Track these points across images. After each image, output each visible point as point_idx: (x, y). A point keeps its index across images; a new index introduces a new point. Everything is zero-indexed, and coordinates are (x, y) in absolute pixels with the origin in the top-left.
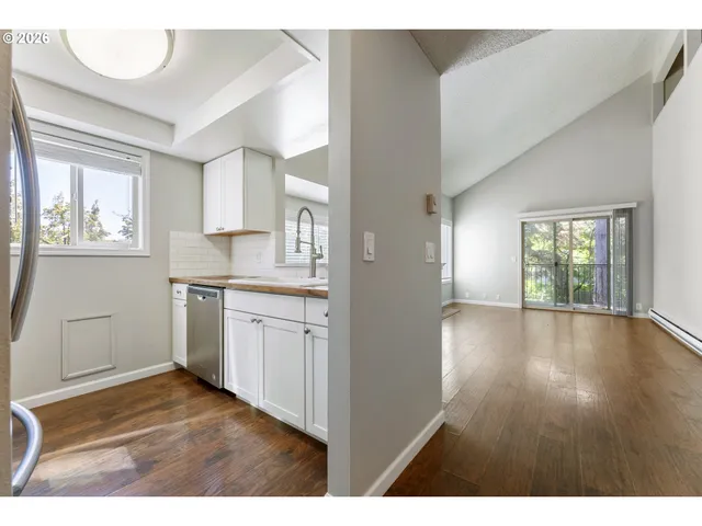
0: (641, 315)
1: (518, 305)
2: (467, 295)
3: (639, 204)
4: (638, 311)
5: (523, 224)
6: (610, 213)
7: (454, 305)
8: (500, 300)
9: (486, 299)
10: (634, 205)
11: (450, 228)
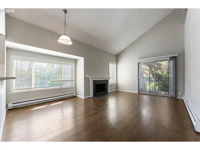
0: (180, 98)
1: (137, 92)
2: (121, 88)
3: (179, 55)
4: (179, 96)
5: (139, 63)
6: (168, 59)
7: (117, 91)
8: (131, 90)
9: (127, 90)
10: (177, 55)
11: (115, 65)
